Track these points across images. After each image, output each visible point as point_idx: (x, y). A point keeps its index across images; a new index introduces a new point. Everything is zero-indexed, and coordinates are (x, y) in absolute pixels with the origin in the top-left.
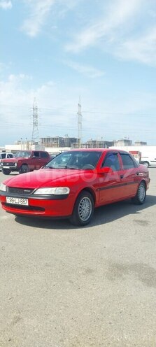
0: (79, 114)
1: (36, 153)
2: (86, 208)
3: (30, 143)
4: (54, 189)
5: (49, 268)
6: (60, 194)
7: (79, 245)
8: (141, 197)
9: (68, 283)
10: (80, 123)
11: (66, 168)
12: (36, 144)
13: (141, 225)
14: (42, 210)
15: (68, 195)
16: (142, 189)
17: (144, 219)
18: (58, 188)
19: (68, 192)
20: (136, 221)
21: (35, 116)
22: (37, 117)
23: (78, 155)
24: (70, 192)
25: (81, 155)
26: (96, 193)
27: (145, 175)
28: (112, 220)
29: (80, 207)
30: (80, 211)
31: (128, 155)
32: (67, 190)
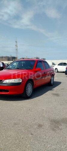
0: (16, 46)
2: (30, 89)
4: (13, 80)
5: (17, 126)
6: (16, 82)
7: (29, 109)
8: (52, 82)
9: (31, 136)
10: (17, 50)
13: (56, 96)
15: (20, 83)
17: (56, 93)
18: (16, 79)
19: (21, 81)
20: (53, 94)
23: (23, 62)
26: (34, 81)
27: (53, 72)
29: (27, 89)
30: (27, 91)
31: (46, 62)
32: (20, 81)
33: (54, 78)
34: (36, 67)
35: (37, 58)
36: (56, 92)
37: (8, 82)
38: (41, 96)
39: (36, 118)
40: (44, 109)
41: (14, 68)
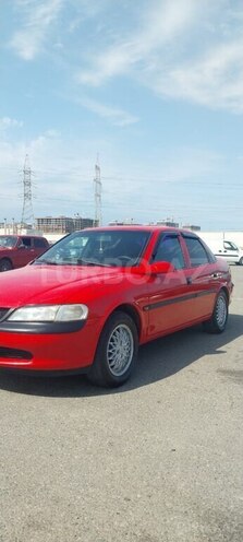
0: (97, 181)
1: (26, 240)
2: (122, 349)
3: (19, 226)
4: (54, 308)
6: (66, 319)
8: (220, 319)
10: (98, 195)
11: (80, 263)
12: (29, 227)
13: (236, 381)
14: (26, 356)
15: (84, 321)
16: (221, 303)
17: (235, 367)
18: (62, 307)
19: (84, 316)
20: (224, 372)
21: (27, 183)
22: (30, 185)
23: (102, 239)
24: (89, 316)
25: (109, 238)
26: (142, 314)
27: (225, 276)
28: (174, 371)
29: (111, 347)
30: (110, 354)
31: (197, 239)
32: (82, 313)
33: (227, 302)
34: (154, 256)
35: (168, 224)
36: (236, 361)
37: (30, 318)
38: (171, 379)
39: (132, 497)
40: (176, 446)
41: (67, 261)
